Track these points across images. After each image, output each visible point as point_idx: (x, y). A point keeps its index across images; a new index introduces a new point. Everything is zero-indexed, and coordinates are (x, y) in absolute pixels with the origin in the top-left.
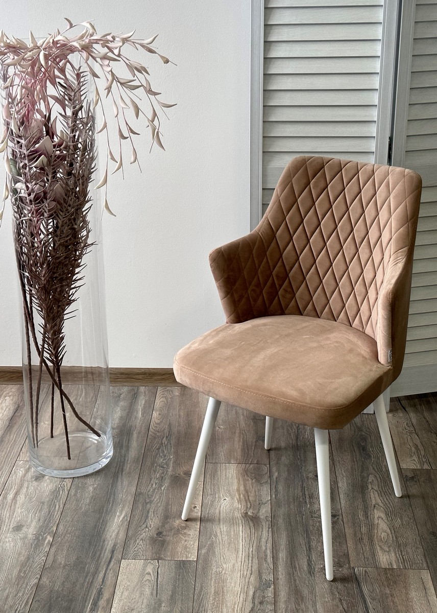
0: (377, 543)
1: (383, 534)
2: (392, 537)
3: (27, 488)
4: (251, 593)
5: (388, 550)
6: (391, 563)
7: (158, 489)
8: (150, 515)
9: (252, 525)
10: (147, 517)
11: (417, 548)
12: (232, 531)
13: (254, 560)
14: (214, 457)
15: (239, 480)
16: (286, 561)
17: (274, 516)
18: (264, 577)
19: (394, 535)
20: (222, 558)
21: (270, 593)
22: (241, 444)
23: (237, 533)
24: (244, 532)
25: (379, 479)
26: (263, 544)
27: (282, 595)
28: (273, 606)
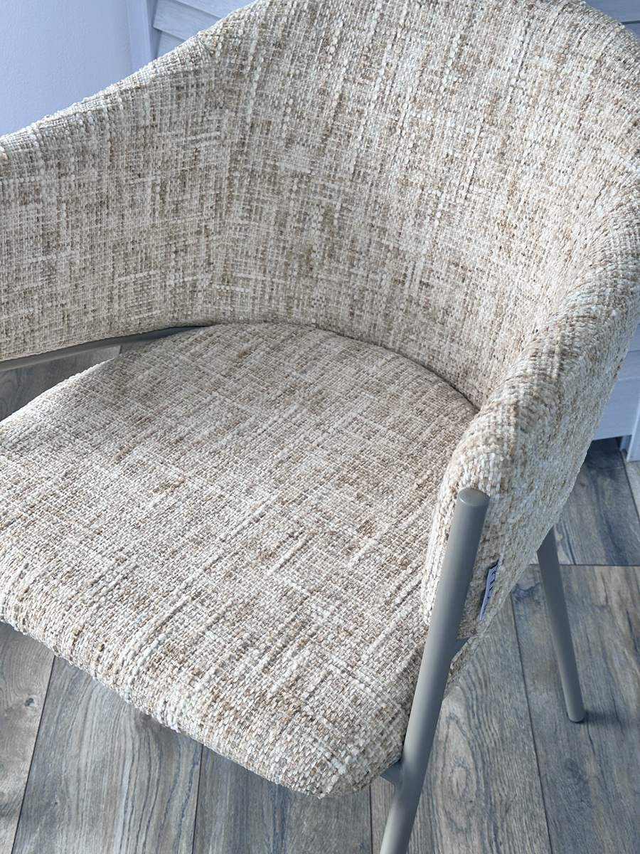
0: (440, 802)
1: (457, 771)
5: (464, 826)
9: (155, 755)
11: (533, 816)
12: (106, 777)
19: (480, 774)
23: (116, 783)
24: (133, 779)
26: (174, 818)
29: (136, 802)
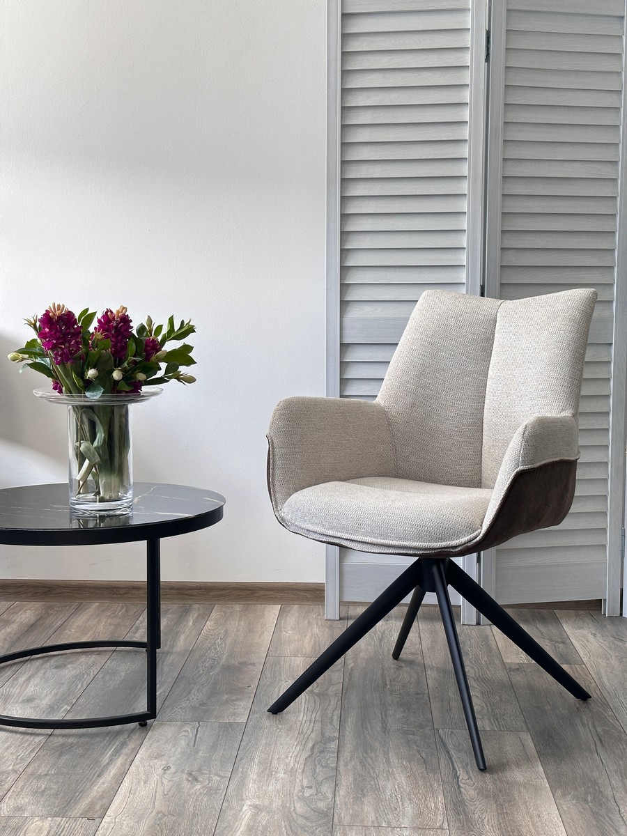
2: (488, 709)
3: (44, 673)
4: (310, 745)
6: (483, 726)
7: (205, 675)
8: (193, 691)
10: (190, 692)
11: (517, 717)
13: (317, 723)
14: (278, 652)
16: (356, 724)
17: (346, 693)
18: (327, 734)
19: (490, 709)
21: (334, 745)
22: (312, 644)
23: (298, 704)
24: (307, 704)
25: (477, 670)
27: (348, 747)
28: (336, 755)
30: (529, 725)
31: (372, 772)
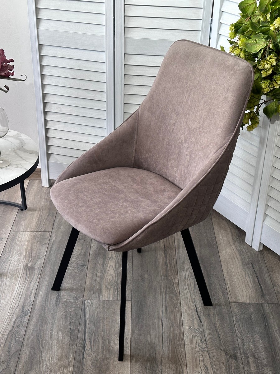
0: (104, 283)
1: (110, 277)
2: (115, 279)
4: (14, 320)
5: (110, 288)
6: (109, 296)
9: (28, 273)
12: (14, 277)
13: (22, 297)
14: (17, 227)
15: (29, 243)
16: (43, 297)
17: (45, 266)
18: (26, 308)
19: (116, 277)
20: (2, 296)
21: (26, 320)
22: (37, 218)
23: (17, 278)
24: (21, 278)
26: (32, 286)
27: (34, 320)
28: (26, 328)
29: (22, 283)
30: (133, 294)
31: (41, 345)
